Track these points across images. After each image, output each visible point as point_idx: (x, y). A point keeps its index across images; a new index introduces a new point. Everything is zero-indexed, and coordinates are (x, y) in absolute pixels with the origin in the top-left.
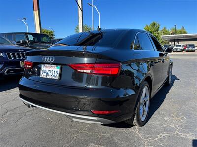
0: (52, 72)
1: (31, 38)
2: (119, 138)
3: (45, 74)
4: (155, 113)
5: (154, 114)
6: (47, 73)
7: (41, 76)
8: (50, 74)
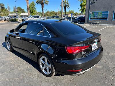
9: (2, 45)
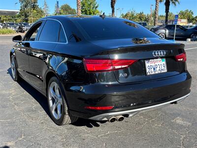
0: (158, 66)
3: (152, 70)
6: (154, 69)
7: (149, 74)
8: (158, 69)
9: (8, 70)
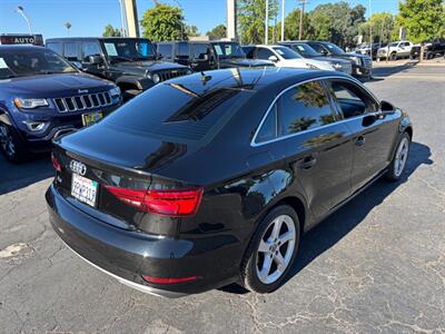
0: (86, 190)
1: (111, 50)
2: (213, 315)
3: (78, 191)
4: (316, 260)
5: (311, 264)
6: (81, 191)
7: (72, 193)
